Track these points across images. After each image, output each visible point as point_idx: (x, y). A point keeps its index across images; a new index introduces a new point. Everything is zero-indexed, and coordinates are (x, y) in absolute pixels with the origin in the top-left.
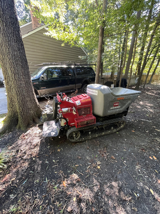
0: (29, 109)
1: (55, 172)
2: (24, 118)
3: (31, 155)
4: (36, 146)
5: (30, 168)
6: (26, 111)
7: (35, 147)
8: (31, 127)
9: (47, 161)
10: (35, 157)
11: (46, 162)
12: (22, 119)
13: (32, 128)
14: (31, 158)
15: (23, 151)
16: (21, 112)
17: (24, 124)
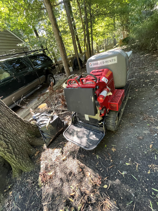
0: (15, 134)
1: (149, 173)
2: (18, 152)
3: (95, 186)
4: (82, 170)
5: (120, 203)
6: (14, 140)
7: (83, 173)
8: (39, 156)
9: (122, 172)
10: (103, 183)
11: (123, 174)
12: (16, 157)
13: (42, 156)
14: (102, 190)
15: (75, 195)
16: (7, 147)
17: (25, 162)
